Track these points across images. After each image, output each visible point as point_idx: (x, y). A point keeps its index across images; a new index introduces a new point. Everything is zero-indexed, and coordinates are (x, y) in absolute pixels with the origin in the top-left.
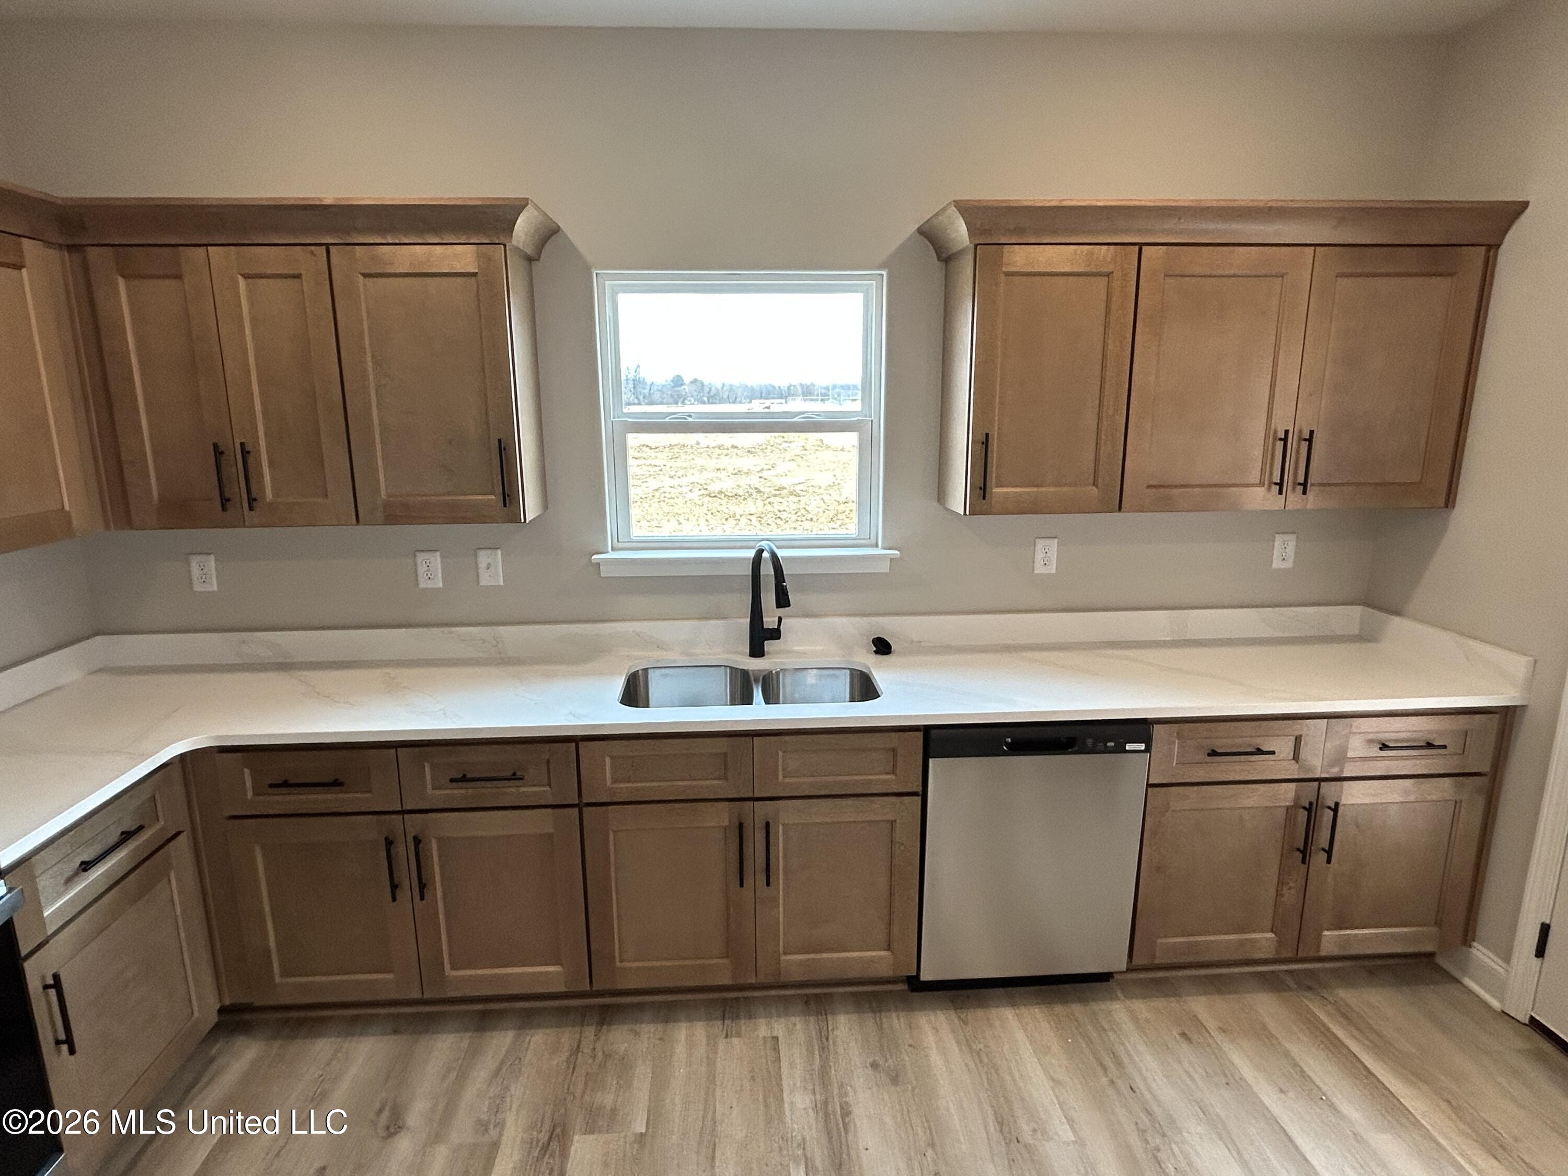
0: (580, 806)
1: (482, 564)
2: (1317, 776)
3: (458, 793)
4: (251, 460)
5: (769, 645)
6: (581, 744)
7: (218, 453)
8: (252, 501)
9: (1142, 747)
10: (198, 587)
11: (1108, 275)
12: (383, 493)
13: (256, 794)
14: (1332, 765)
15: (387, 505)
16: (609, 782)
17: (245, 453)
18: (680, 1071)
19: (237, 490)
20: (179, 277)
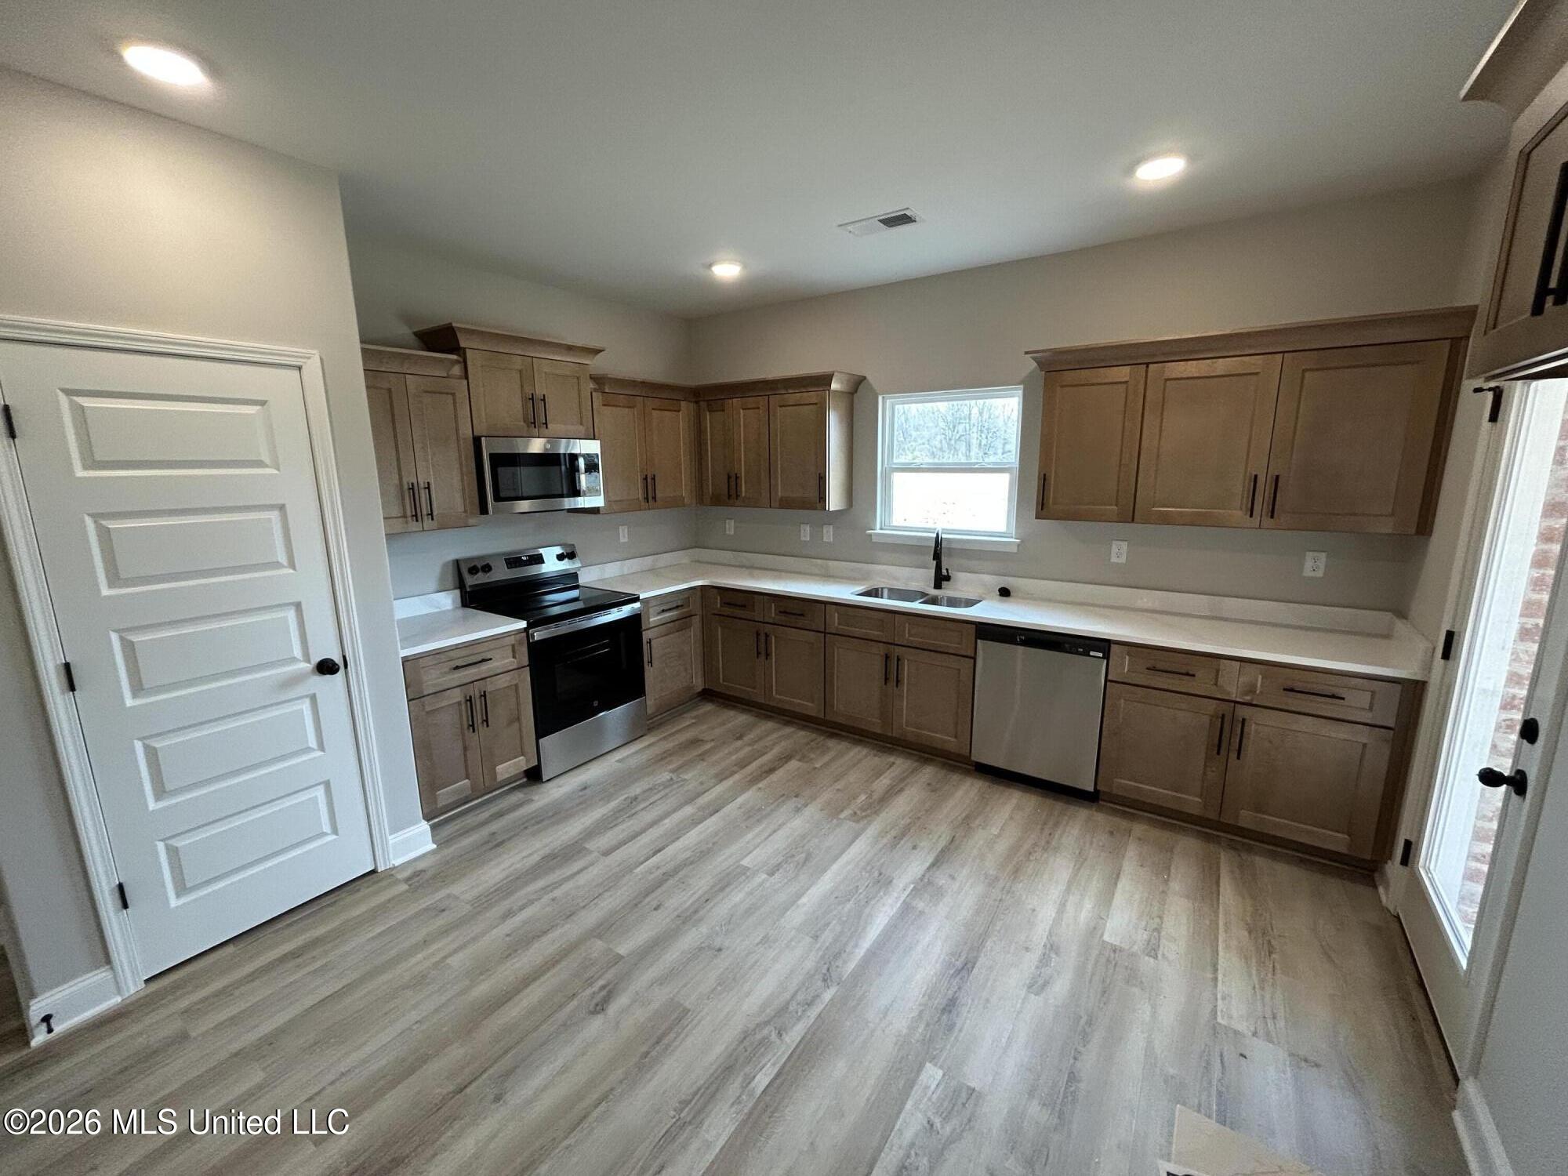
0: (825, 633)
1: (825, 531)
2: (1233, 699)
3: (783, 618)
4: (739, 481)
5: (944, 584)
6: (828, 606)
7: (729, 477)
8: (737, 496)
9: (1101, 655)
10: (728, 533)
11: (1126, 382)
12: (780, 494)
13: (721, 606)
14: (1246, 693)
15: (781, 499)
16: (836, 624)
17: (737, 478)
18: (846, 758)
19: (733, 492)
20: (723, 411)
